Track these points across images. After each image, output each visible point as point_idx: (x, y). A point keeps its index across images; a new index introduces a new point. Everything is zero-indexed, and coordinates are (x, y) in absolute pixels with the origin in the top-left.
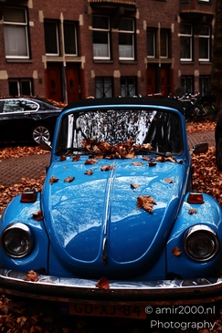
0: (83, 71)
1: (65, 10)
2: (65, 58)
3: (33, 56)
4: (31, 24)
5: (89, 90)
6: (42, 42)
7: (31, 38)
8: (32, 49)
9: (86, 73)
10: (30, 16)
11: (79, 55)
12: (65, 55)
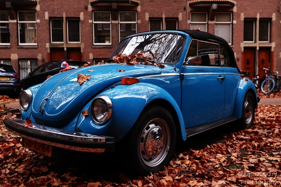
0: (273, 52)
1: (261, 11)
2: (258, 44)
3: (234, 42)
4: (235, 22)
5: (277, 67)
6: (242, 33)
7: (234, 31)
8: (234, 39)
9: (275, 54)
10: (234, 17)
11: (270, 42)
12: (258, 42)
